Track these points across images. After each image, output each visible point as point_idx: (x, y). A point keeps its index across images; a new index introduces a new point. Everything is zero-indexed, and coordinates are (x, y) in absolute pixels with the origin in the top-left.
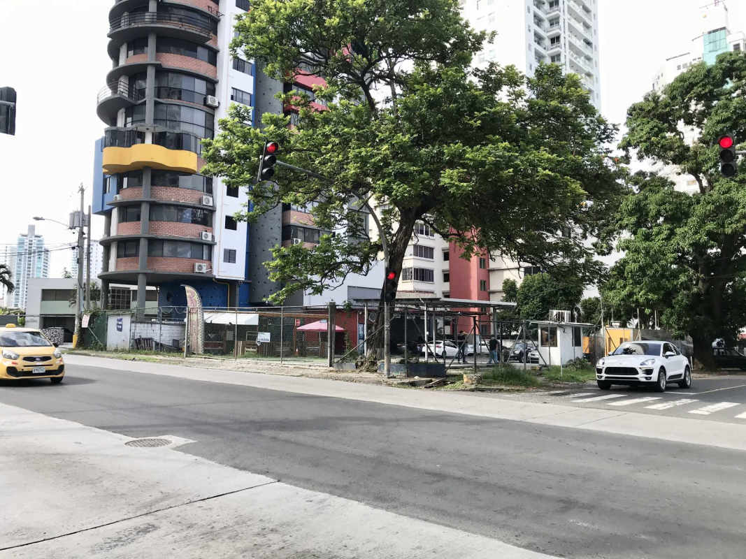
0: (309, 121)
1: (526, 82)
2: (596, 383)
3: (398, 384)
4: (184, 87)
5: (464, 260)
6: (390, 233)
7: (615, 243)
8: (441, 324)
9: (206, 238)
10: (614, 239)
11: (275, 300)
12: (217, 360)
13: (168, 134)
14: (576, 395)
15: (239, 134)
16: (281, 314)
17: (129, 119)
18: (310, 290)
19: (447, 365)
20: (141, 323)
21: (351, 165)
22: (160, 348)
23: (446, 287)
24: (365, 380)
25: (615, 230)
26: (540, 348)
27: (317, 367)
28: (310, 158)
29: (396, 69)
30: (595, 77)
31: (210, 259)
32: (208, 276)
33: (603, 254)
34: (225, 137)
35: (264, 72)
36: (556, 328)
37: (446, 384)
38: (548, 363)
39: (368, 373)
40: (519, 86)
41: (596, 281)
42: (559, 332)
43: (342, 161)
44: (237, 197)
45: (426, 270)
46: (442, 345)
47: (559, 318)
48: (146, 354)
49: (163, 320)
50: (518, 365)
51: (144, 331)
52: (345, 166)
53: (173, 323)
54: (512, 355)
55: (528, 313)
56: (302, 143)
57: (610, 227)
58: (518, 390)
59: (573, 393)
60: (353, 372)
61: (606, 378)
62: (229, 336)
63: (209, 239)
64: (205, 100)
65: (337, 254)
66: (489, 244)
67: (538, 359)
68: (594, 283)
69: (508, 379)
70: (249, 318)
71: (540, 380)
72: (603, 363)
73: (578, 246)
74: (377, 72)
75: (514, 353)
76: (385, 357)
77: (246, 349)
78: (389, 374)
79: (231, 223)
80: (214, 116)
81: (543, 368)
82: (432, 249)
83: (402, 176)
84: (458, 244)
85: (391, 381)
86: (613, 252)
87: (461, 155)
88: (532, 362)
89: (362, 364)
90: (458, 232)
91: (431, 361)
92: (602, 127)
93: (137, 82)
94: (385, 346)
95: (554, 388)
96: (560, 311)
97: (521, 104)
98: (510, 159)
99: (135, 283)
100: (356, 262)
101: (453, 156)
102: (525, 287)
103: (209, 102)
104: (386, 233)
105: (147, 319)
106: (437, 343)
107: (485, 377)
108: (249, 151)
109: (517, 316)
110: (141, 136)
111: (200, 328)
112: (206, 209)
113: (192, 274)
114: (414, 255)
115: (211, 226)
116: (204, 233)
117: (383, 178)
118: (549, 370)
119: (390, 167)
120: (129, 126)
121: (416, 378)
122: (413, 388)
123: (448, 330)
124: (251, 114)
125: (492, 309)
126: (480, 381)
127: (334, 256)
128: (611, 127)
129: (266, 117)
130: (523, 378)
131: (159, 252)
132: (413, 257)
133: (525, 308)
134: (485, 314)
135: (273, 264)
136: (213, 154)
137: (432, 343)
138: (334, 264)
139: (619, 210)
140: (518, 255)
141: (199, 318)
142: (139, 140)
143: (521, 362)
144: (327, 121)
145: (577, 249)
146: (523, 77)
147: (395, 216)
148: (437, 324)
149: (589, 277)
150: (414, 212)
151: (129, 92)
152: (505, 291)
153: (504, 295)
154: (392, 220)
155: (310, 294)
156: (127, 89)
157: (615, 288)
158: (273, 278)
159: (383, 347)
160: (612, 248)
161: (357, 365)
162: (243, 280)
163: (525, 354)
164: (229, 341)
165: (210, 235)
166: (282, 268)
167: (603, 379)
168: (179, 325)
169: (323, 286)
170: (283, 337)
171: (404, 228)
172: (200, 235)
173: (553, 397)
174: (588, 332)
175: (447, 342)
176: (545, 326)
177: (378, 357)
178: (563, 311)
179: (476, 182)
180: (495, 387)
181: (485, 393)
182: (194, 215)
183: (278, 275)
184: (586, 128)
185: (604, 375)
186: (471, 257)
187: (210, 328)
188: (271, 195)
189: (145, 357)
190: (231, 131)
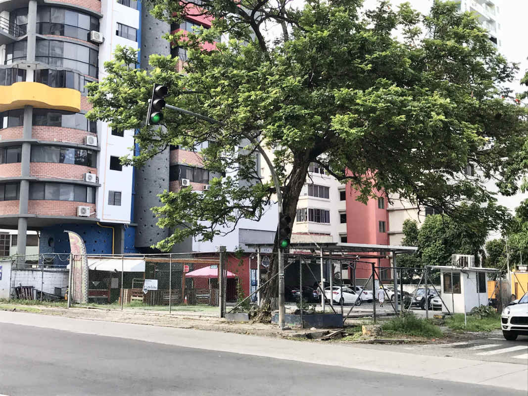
0: (198, 62)
1: (422, 20)
2: (501, 333)
3: (294, 336)
4: (67, 22)
5: (361, 204)
6: (283, 175)
7: (519, 183)
8: (338, 268)
9: (90, 179)
10: (519, 179)
11: (163, 247)
12: (102, 309)
13: (50, 72)
14: (481, 347)
15: (125, 77)
16: (170, 261)
17: (10, 56)
18: (200, 237)
19: (345, 314)
20: (21, 270)
21: (241, 108)
22: (42, 297)
23: (343, 228)
24: (259, 332)
25: (520, 170)
26: (443, 295)
27: (208, 318)
28: (199, 100)
29: (287, 7)
30: (495, 6)
31: (94, 202)
32: (93, 219)
33: (507, 193)
34: (111, 80)
35: (151, 13)
36: (459, 274)
37: (343, 336)
38: (451, 311)
39: (262, 324)
40: (414, 24)
41: (499, 226)
42: (463, 278)
43: (232, 104)
44: (123, 136)
45: (322, 210)
46: (339, 291)
47: (462, 262)
48: (27, 304)
49: (45, 267)
50: (420, 313)
51: (25, 279)
52: (235, 110)
53: (55, 269)
54: (414, 301)
55: (430, 256)
56: (191, 86)
57: (515, 166)
58: (419, 342)
59: (478, 344)
60: (245, 323)
61: (512, 328)
62: (114, 284)
63: (94, 180)
64: (89, 35)
65: (228, 199)
66: (387, 188)
67: (441, 306)
68: (497, 229)
69: (409, 329)
70: (135, 264)
71: (443, 329)
72: (509, 313)
73: (481, 189)
74: (268, 10)
75: (416, 299)
76: (280, 307)
77: (132, 298)
78: (284, 325)
79: (116, 164)
80: (98, 52)
81: (446, 316)
82: (327, 188)
83: (294, 120)
84: (354, 186)
85: (286, 333)
86: (519, 192)
87: (352, 100)
88: (435, 309)
89: (255, 314)
90: (354, 174)
91: (328, 309)
92: (502, 66)
93: (18, 17)
94: (280, 296)
95: (458, 339)
96: (464, 256)
97: (417, 43)
98: (403, 104)
99: (16, 228)
100: (248, 207)
101: (344, 100)
102: (426, 228)
103: (93, 38)
104: (278, 174)
105: (28, 265)
106: (334, 289)
107: (385, 328)
108: (136, 95)
109: (418, 259)
110: (22, 73)
111: (85, 276)
112: (90, 150)
113: (74, 218)
114: (309, 195)
115: (96, 167)
116: (88, 174)
117: (274, 121)
118: (452, 318)
119: (281, 111)
120: (10, 63)
121: (313, 329)
122: (310, 340)
123: (345, 275)
124: (137, 56)
125: (391, 253)
126: (379, 332)
127: (224, 200)
128: (511, 65)
129: (153, 59)
130: (425, 328)
131: (41, 194)
132: (307, 197)
133: (427, 251)
134: (385, 257)
135: (162, 209)
136: (100, 99)
137: (329, 289)
138: (225, 209)
139: (524, 148)
140: (417, 198)
141: (83, 265)
142: (20, 78)
143: (423, 309)
144: (215, 63)
145: (478, 193)
146: (418, 15)
147: (288, 157)
148: (333, 268)
149: (491, 222)
150: (307, 155)
151: (10, 28)
152: (405, 232)
153: (405, 237)
154: (285, 161)
155: (200, 241)
156: (8, 25)
157: (521, 230)
158: (161, 224)
159: (278, 296)
160: (516, 188)
161: (250, 315)
162: (129, 223)
163: (427, 302)
164: (114, 289)
165: (94, 176)
166: (169, 214)
167: (509, 329)
168: (61, 272)
169: (213, 232)
170: (172, 285)
171: (298, 170)
172: (84, 176)
173: (456, 350)
174: (494, 276)
175: (345, 287)
176: (447, 272)
177: (272, 307)
178: (467, 256)
179: (369, 127)
180: (395, 339)
181: (384, 346)
182: (77, 156)
183: (167, 221)
184: (485, 67)
185: (510, 325)
186: (368, 199)
187: (95, 275)
188: (159, 138)
189: (26, 307)
190: (117, 74)
